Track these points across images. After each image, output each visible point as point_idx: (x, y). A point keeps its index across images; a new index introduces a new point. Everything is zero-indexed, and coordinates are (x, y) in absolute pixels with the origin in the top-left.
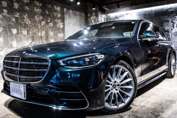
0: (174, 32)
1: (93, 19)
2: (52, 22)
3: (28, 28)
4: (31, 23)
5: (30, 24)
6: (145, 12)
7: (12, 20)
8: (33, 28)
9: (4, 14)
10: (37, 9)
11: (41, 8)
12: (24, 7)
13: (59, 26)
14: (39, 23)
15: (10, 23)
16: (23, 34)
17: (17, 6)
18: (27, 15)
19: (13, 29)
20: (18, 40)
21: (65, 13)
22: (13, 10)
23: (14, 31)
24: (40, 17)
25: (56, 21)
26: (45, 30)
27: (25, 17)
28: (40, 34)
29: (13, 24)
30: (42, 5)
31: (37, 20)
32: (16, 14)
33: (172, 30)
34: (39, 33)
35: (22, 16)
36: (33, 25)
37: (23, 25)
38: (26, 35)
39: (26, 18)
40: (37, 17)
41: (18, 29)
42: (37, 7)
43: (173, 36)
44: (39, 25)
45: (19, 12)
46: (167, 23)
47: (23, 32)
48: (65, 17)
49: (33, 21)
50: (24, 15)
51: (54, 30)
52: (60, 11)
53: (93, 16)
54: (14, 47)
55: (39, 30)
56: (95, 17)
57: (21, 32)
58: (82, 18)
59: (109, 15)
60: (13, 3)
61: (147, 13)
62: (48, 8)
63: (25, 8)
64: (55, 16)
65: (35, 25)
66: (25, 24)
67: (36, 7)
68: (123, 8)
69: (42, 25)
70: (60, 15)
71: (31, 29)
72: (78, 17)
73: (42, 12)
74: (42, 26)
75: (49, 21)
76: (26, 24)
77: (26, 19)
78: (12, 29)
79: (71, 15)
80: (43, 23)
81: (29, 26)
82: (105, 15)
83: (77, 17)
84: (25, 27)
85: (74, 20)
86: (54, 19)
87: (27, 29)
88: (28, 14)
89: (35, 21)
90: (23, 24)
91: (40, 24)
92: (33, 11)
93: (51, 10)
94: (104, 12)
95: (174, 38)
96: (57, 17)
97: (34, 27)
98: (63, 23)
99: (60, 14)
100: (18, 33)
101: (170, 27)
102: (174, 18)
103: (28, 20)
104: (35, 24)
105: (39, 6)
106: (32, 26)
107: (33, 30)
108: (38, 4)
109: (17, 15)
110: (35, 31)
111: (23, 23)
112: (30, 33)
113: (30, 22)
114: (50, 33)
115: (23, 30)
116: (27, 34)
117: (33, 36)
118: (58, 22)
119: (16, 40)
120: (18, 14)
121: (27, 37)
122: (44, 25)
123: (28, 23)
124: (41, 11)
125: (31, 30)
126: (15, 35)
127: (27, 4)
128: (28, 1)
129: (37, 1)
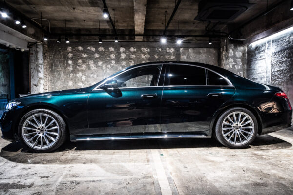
1: (224, 54)
9: (112, 65)
10: (144, 55)
11: (149, 53)
18: (133, 62)
21: (182, 54)
22: (120, 60)
30: (150, 50)
32: (122, 63)
42: (144, 53)
45: (126, 61)
48: (182, 58)
50: (130, 63)
52: (173, 52)
53: (224, 51)
58: (211, 55)
59: (250, 46)
60: (120, 55)
62: (157, 52)
63: (132, 56)
64: (167, 58)
67: (142, 53)
79: (192, 54)
82: (245, 47)
83: (202, 55)
92: (140, 58)
93: (161, 54)
96: (169, 60)
99: (174, 56)
105: (147, 52)
108: (145, 50)
120: (125, 63)
124: (149, 56)
127: (134, 53)
128: (135, 50)
129: (145, 47)
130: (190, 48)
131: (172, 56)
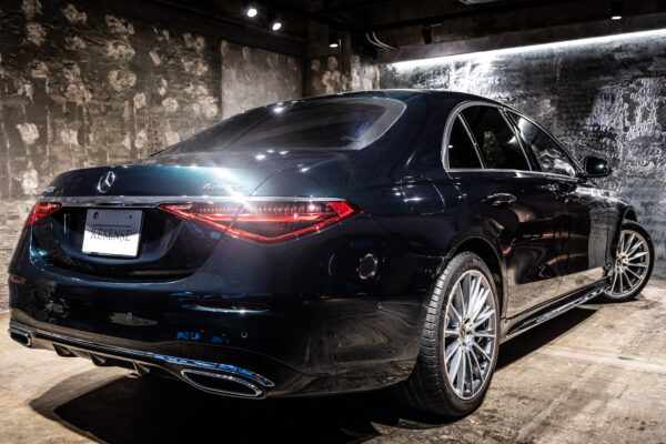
0: (634, 137)
1: (329, 81)
2: (175, 95)
3: (81, 119)
4: (95, 102)
5: (90, 105)
6: (527, 59)
7: (20, 92)
8: (101, 118)
10: (116, 45)
11: (133, 42)
12: (67, 40)
13: (201, 109)
14: (124, 99)
15: (10, 103)
16: (61, 144)
17: (38, 35)
18: (77, 70)
19: (23, 124)
20: (42, 166)
21: (224, 62)
22: (23, 51)
23: (29, 133)
24: (127, 78)
25: (189, 90)
26: (147, 126)
27: (72, 78)
28: (127, 143)
29: (23, 104)
30: (135, 29)
31: (118, 88)
32: (35, 68)
33: (626, 129)
34: (123, 139)
35: (59, 74)
36: (103, 109)
37: (64, 108)
38: (73, 145)
39: (74, 83)
40: (118, 79)
41: (45, 123)
42: (116, 37)
43: (630, 152)
44: (126, 109)
45: (49, 60)
46: (609, 104)
47: (63, 134)
48: (225, 77)
49: (101, 94)
50: (65, 70)
51: (182, 127)
52: (203, 51)
53: (332, 72)
54: (27, 192)
55: (123, 126)
56: (337, 74)
57: (56, 137)
58: (288, 77)
59: (390, 67)
60: (23, 26)
61: (534, 63)
62: (157, 43)
63: (72, 43)
64: (187, 70)
65: (109, 108)
66: (71, 105)
67: (111, 37)
68: (443, 42)
69: (138, 105)
70: (205, 69)
71: (95, 123)
72: (274, 76)
73: (135, 58)
74: (137, 110)
75: (162, 91)
76: (75, 103)
77: (73, 86)
78: (19, 127)
79: (248, 67)
80: (139, 100)
81: (85, 110)
82: (377, 68)
83: (270, 75)
84: (69, 116)
85: (257, 84)
86: (182, 82)
87: (77, 122)
88: (82, 66)
89: (109, 93)
90: (61, 106)
91: (127, 102)
92: (100, 55)
93: (169, 51)
94: (371, 56)
95: (635, 158)
96: (192, 76)
97: (104, 114)
98: (216, 100)
99: (204, 64)
100: (42, 140)
101: (621, 120)
102: (633, 86)
103: (82, 87)
104: (108, 104)
105: (126, 34)
106: (96, 111)
107: (102, 126)
108: (119, 26)
109: (41, 71)
110: (107, 129)
111: (64, 100)
112: (91, 137)
113: (90, 96)
114: (165, 137)
115: (62, 127)
116: (76, 143)
117: (99, 148)
118: (196, 96)
119: (37, 167)
120: (44, 66)
121: (79, 155)
122: (143, 108)
123: (84, 99)
124: (134, 53)
125: (92, 129)
126: (33, 147)
127: (78, 29)
128: (84, 17)
129: (118, 16)
130: (244, 45)
131: (200, 65)
